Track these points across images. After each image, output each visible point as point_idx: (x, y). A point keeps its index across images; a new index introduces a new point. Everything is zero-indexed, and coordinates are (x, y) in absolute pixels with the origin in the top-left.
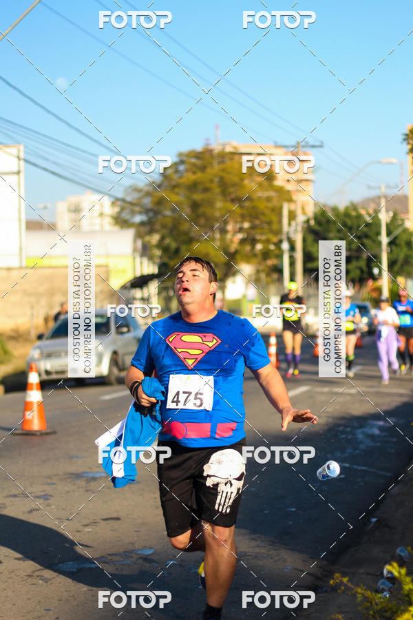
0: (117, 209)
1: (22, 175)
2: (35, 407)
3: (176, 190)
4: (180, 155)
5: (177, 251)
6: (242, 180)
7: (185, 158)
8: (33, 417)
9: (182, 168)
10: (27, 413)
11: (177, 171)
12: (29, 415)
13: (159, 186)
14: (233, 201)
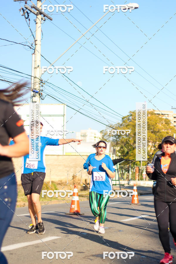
0: (102, 134)
1: (65, 116)
2: (76, 203)
3: (128, 127)
4: (130, 112)
5: (128, 153)
6: (156, 124)
7: (132, 114)
8: (75, 206)
9: (131, 118)
10: (72, 205)
11: (129, 119)
12: (73, 206)
13: (121, 125)
14: (152, 132)
